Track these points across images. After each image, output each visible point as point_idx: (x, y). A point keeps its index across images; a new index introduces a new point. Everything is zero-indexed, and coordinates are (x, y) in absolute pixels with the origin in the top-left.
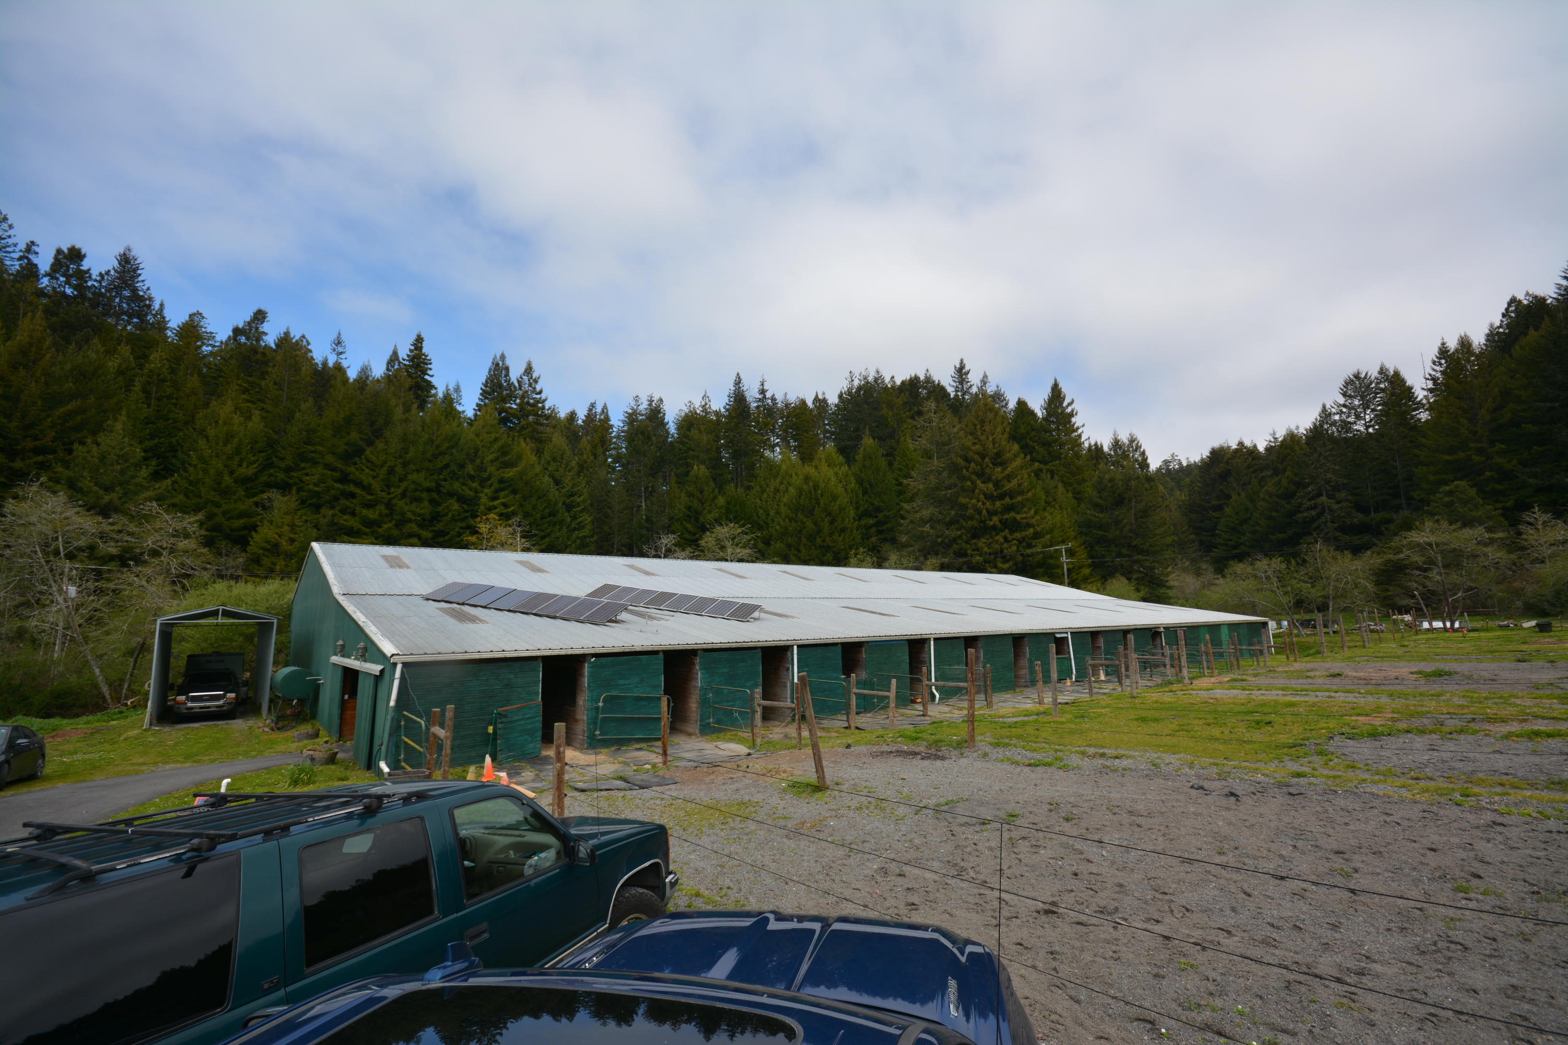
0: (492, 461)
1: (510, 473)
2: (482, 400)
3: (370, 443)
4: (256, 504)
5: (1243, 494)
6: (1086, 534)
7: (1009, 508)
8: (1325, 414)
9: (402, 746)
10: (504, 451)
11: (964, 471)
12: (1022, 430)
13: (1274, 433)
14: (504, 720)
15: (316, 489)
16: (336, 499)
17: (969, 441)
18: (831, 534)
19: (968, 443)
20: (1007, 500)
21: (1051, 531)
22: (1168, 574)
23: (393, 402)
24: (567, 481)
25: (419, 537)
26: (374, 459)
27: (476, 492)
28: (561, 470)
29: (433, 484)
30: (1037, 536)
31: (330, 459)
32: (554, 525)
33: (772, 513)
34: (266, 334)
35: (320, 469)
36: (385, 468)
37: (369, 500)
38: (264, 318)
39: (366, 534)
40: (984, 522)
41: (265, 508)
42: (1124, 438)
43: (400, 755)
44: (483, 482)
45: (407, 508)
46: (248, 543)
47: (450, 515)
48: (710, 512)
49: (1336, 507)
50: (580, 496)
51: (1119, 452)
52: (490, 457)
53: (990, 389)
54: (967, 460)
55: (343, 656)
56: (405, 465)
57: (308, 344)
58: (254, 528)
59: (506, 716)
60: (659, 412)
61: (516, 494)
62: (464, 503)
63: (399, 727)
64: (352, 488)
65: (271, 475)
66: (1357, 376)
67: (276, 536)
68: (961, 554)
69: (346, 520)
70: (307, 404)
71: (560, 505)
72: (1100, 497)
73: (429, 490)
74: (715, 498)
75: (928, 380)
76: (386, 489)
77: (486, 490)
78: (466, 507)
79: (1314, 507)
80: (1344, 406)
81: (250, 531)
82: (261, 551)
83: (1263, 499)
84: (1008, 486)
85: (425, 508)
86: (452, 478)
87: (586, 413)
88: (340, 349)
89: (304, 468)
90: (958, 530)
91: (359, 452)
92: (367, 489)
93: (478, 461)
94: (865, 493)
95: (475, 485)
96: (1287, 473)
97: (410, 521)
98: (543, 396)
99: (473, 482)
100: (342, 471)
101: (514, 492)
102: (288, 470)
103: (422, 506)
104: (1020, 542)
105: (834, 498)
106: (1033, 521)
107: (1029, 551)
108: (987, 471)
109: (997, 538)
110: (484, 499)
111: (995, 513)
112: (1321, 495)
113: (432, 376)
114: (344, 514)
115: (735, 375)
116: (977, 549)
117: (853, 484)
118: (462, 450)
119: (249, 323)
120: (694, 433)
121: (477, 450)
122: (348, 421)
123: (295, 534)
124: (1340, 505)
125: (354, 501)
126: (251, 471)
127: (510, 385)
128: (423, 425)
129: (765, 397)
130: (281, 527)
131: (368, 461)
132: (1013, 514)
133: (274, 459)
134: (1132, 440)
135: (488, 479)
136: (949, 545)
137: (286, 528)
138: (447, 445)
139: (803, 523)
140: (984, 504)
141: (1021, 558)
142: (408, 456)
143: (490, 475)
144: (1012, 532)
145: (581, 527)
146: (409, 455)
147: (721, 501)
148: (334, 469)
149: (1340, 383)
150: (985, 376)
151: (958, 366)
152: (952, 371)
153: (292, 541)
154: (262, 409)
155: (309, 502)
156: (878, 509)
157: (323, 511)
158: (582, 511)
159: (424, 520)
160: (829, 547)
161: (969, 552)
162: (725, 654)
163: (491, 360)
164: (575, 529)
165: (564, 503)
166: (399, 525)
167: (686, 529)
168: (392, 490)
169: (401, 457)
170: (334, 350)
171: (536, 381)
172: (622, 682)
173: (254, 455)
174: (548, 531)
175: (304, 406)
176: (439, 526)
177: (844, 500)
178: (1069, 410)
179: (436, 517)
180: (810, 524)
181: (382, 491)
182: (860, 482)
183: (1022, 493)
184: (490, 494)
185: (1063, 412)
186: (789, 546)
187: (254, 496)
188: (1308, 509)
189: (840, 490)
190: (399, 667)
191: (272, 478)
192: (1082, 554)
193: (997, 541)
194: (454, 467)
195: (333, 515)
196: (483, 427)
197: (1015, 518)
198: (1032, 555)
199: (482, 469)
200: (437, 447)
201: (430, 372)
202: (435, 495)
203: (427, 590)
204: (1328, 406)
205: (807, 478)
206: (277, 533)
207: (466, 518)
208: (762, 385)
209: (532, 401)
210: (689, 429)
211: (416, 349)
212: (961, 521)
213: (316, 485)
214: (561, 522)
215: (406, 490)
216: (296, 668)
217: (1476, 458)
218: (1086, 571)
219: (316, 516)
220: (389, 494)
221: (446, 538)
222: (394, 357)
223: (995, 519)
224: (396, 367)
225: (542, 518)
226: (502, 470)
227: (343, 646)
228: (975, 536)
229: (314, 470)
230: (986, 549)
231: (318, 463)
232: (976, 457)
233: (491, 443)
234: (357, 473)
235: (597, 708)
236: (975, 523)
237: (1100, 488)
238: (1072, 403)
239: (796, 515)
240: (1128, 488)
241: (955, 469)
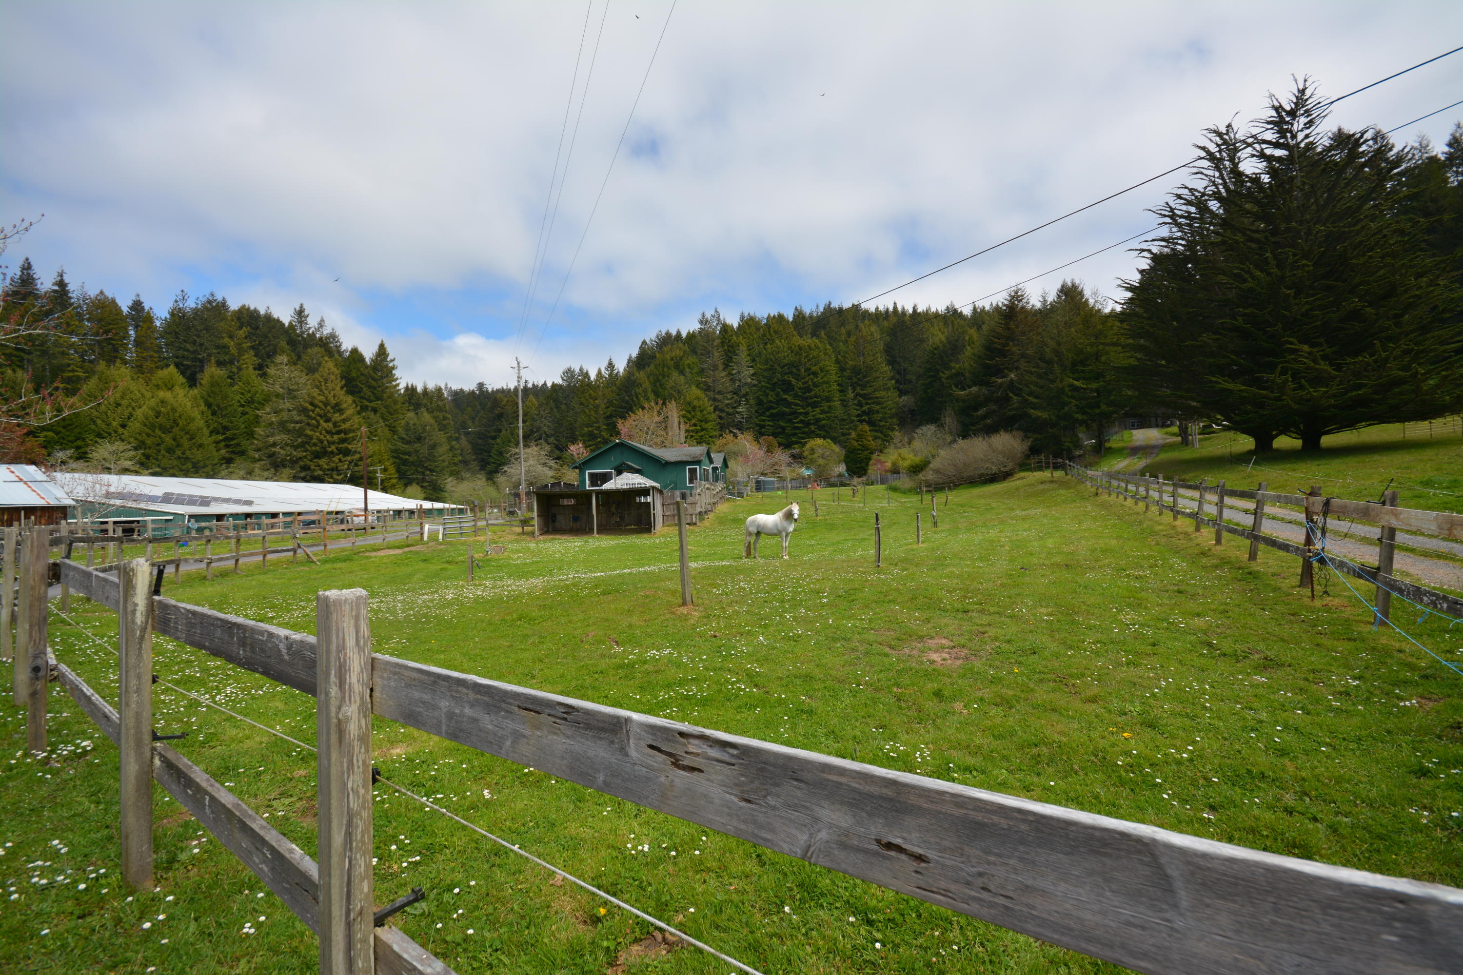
6: (396, 458)
7: (343, 441)
11: (311, 413)
12: (354, 374)
17: (315, 392)
19: (315, 394)
20: (342, 435)
21: (371, 456)
30: (362, 459)
40: (325, 448)
53: (326, 332)
54: (315, 406)
68: (305, 468)
72: (407, 435)
75: (269, 315)
84: (344, 426)
90: (303, 452)
94: (213, 414)
104: (350, 462)
105: (192, 420)
106: (360, 450)
107: (356, 469)
108: (329, 415)
109: (334, 459)
111: (333, 443)
115: (23, 260)
116: (319, 466)
117: (203, 406)
129: (63, 290)
132: (345, 445)
136: (296, 462)
139: (160, 437)
140: (325, 436)
141: (351, 474)
144: (345, 456)
150: (322, 319)
151: (298, 310)
152: (293, 312)
156: (227, 428)
160: (187, 458)
161: (312, 467)
177: (199, 421)
178: (391, 365)
180: (168, 439)
182: (209, 405)
183: (354, 431)
185: (386, 366)
189: (194, 412)
192: (392, 470)
193: (334, 462)
197: (347, 448)
198: (359, 472)
208: (62, 276)
212: (307, 446)
217: (596, 432)
218: (394, 481)
223: (333, 448)
228: (317, 457)
230: (326, 466)
232: (321, 404)
236: (318, 448)
237: (407, 428)
238: (394, 360)
239: (154, 432)
240: (424, 431)
241: (303, 411)
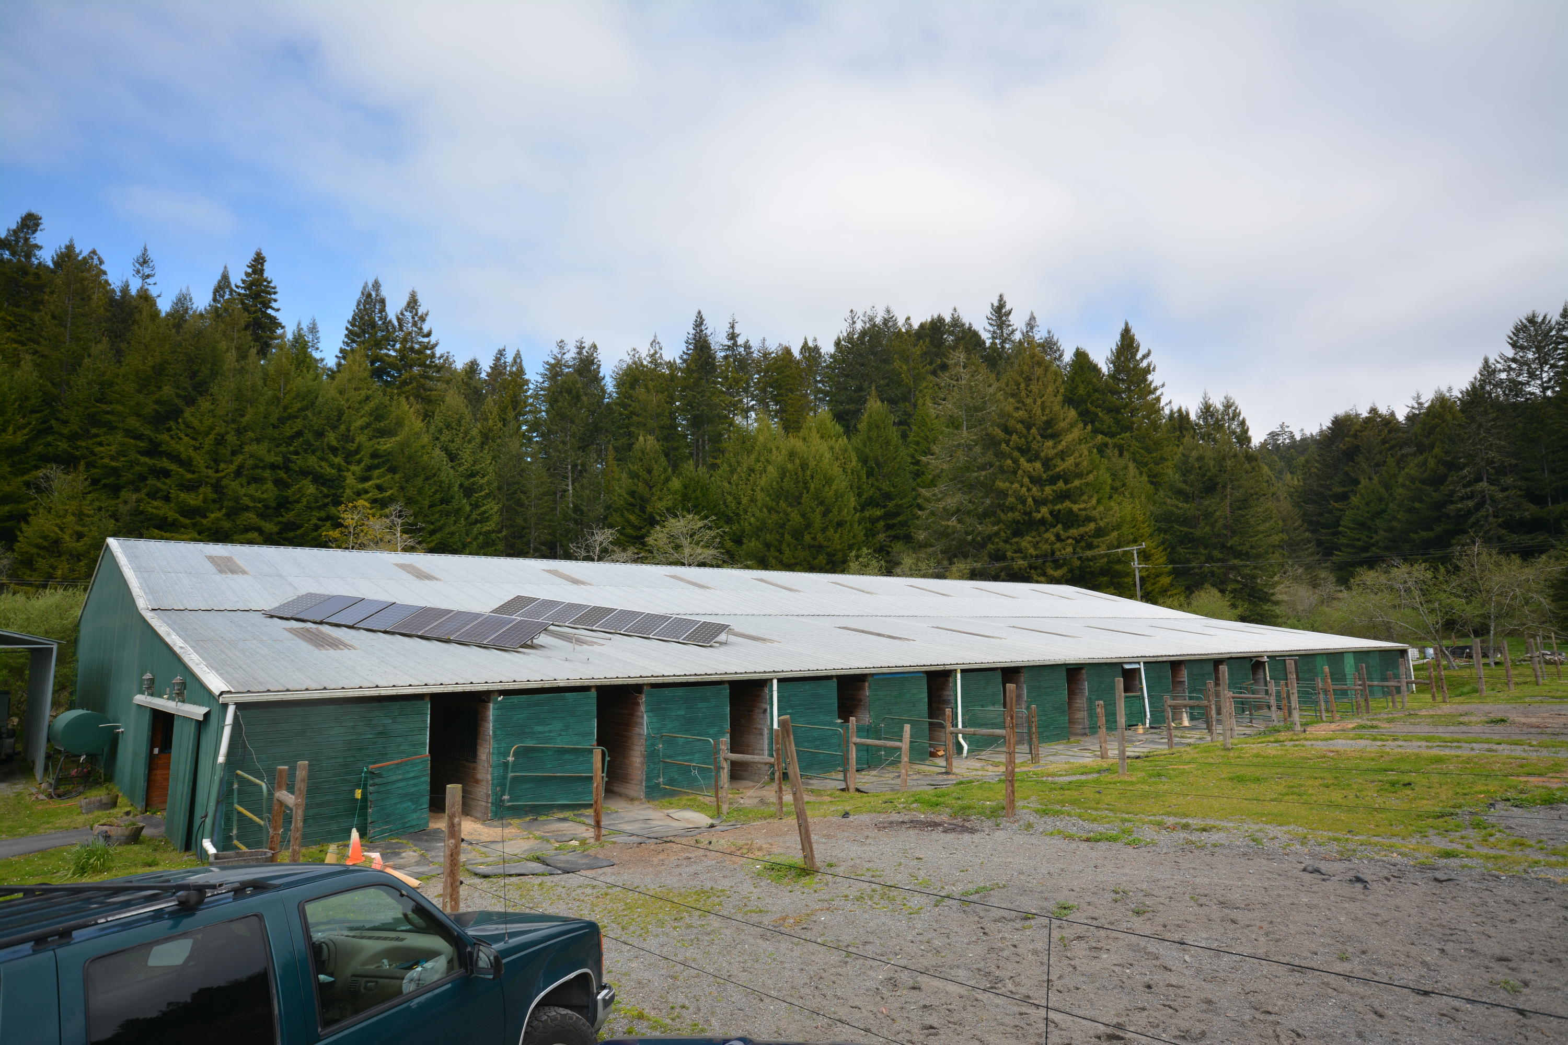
0: (362, 428)
1: (387, 445)
2: (348, 345)
3: (191, 401)
4: (28, 484)
5: (1376, 479)
6: (1165, 532)
7: (1064, 496)
8: (1488, 371)
9: (235, 818)
10: (378, 415)
11: (1004, 445)
12: (1081, 391)
13: (1419, 397)
14: (377, 781)
15: (114, 464)
16: (143, 478)
17: (1009, 406)
18: (824, 530)
19: (1009, 408)
20: (1061, 484)
21: (1118, 527)
22: (1274, 585)
23: (223, 345)
24: (466, 455)
25: (260, 531)
26: (196, 423)
27: (340, 470)
28: (458, 441)
29: (280, 459)
30: (1100, 532)
31: (133, 423)
32: (448, 514)
33: (745, 501)
34: (40, 248)
35: (119, 437)
36: (212, 436)
37: (189, 480)
38: (37, 225)
39: (185, 527)
40: (1029, 514)
41: (39, 490)
42: (1217, 402)
43: (231, 830)
44: (349, 457)
45: (242, 491)
46: (15, 539)
47: (304, 500)
48: (660, 499)
49: (1500, 495)
50: (484, 476)
51: (1211, 421)
52: (360, 423)
53: (1039, 335)
54: (1007, 431)
55: (152, 695)
56: (239, 432)
57: (101, 262)
58: (24, 517)
59: (380, 776)
60: (592, 363)
61: (394, 474)
62: (323, 484)
63: (231, 791)
64: (166, 463)
65: (49, 444)
66: (1532, 320)
67: (57, 529)
68: (998, 556)
69: (156, 508)
70: (100, 347)
71: (456, 489)
72: (1185, 482)
73: (273, 467)
74: (668, 480)
75: (956, 322)
76: (213, 464)
77: (353, 468)
78: (325, 490)
79: (1471, 496)
80: (1514, 360)
81: (19, 522)
82: (34, 550)
83: (1403, 485)
84: (1062, 466)
85: (269, 492)
86: (306, 451)
87: (491, 363)
88: (147, 271)
89: (96, 436)
90: (994, 524)
91: (175, 413)
92: (187, 464)
93: (343, 427)
94: (870, 474)
95: (338, 460)
96: (1436, 450)
97: (247, 508)
98: (433, 339)
99: (336, 456)
100: (150, 440)
101: (393, 470)
102: (73, 437)
103: (264, 488)
104: (1077, 541)
105: (829, 481)
106: (1095, 513)
107: (1089, 553)
108: (1035, 445)
109: (1047, 535)
110: (350, 480)
111: (1044, 502)
112: (1481, 480)
113: (278, 310)
114: (156, 500)
115: (695, 314)
116: (1019, 551)
117: (854, 463)
118: (320, 412)
119: (14, 231)
120: (640, 391)
121: (341, 413)
122: (159, 370)
123: (84, 526)
124: (1506, 494)
125: (167, 481)
126: (19, 439)
127: (387, 323)
128: (265, 378)
129: (735, 344)
130: (65, 516)
131: (188, 426)
132: (1067, 504)
133: (53, 422)
134: (1228, 406)
135: (357, 452)
136: (983, 545)
137: (70, 518)
138: (299, 405)
139: (786, 514)
140: (1029, 490)
141: (1078, 563)
142: (244, 420)
143: (359, 446)
144: (1067, 527)
145: (484, 519)
146: (246, 418)
147: (676, 484)
148: (139, 437)
149: (1509, 329)
150: (1032, 318)
151: (996, 304)
152: (988, 311)
153: (80, 536)
154: (35, 352)
155: (103, 482)
156: (888, 497)
157: (124, 494)
158: (487, 496)
159: (267, 507)
160: (821, 547)
161: (1009, 554)
162: (680, 692)
163: (361, 289)
164: (476, 522)
165: (461, 486)
166: (232, 514)
167: (628, 521)
168: (222, 466)
169: (234, 421)
170: (138, 272)
171: (423, 319)
172: (540, 729)
173: (24, 417)
174: (438, 524)
175: (95, 349)
176: (289, 516)
177: (841, 483)
178: (1144, 364)
179: (283, 504)
180: (795, 516)
181: (207, 467)
182: (864, 460)
183: (1079, 475)
184: (358, 473)
185: (1135, 367)
186: (768, 545)
187: (24, 474)
188: (1462, 499)
189: (836, 470)
190: (231, 710)
191: (50, 449)
192: (1160, 558)
193: (1047, 540)
194: (308, 436)
195: (139, 501)
196: (349, 380)
197: (1071, 510)
198: (1094, 558)
199: (347, 438)
200: (285, 408)
201: (274, 305)
202: (282, 474)
203: (270, 604)
204: (1491, 361)
205: (792, 454)
206: (57, 525)
207: (326, 505)
208: (733, 327)
209: (417, 346)
210: (632, 387)
211: (254, 272)
212: (999, 512)
213: (113, 458)
214: (458, 511)
215: (241, 467)
216: (85, 712)
219: (113, 502)
220: (217, 471)
221: (299, 532)
222: (224, 283)
223: (1044, 510)
224: (227, 297)
225: (430, 506)
226: (375, 441)
227: (152, 681)
228: (1017, 533)
229: (111, 438)
230: (1031, 551)
231: (115, 428)
232: (1019, 426)
233: (360, 403)
234: (172, 442)
235: (506, 764)
236: (1017, 515)
237: (1185, 469)
238: (1148, 354)
239: (777, 504)
240: (1222, 470)
241: (990, 443)
